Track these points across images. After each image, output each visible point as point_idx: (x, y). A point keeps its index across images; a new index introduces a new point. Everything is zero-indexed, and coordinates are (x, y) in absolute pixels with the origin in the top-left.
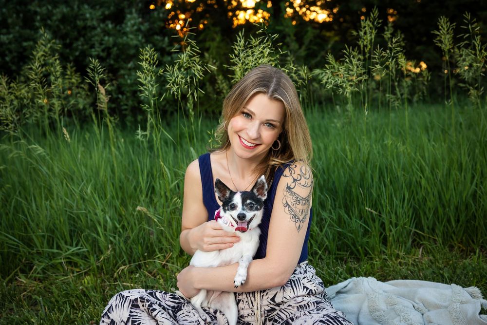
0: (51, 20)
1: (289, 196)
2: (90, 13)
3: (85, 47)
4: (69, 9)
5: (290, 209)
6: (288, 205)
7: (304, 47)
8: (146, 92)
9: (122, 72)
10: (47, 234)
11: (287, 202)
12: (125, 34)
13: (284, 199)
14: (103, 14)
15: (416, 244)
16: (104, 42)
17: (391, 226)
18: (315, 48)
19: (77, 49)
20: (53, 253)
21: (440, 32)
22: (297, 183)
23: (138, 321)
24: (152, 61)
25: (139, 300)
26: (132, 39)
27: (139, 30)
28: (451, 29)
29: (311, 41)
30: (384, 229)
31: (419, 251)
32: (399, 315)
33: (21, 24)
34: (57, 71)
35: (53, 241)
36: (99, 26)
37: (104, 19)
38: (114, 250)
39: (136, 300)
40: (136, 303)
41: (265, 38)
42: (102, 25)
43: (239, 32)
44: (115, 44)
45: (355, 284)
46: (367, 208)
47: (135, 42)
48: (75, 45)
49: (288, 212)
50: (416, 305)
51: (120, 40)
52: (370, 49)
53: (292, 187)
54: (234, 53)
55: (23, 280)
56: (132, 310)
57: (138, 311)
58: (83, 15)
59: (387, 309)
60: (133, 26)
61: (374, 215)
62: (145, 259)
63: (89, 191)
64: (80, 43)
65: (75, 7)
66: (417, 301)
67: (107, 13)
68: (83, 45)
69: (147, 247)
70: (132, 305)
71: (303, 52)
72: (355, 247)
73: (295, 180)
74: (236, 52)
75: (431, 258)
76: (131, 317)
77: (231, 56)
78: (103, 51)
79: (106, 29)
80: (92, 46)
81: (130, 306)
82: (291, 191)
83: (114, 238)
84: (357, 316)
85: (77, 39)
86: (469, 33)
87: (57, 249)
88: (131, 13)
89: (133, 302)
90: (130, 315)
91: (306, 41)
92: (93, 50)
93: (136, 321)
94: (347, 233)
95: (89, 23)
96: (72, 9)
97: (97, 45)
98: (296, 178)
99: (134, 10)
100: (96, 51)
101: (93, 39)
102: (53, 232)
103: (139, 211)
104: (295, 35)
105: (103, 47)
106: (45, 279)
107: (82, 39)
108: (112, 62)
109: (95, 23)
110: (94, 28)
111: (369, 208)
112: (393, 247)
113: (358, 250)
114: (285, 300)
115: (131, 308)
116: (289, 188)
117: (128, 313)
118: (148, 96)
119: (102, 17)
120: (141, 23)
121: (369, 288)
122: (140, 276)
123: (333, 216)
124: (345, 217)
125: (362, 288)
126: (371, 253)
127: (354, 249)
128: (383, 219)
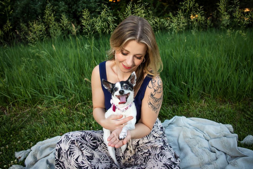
1: (152, 99)
3: (77, 8)
5: (152, 105)
6: (151, 104)
7: (156, 9)
8: (86, 30)
11: (150, 102)
12: (91, 3)
13: (149, 101)
15: (202, 98)
16: (83, 6)
17: (192, 91)
18: (160, 9)
19: (74, 9)
21: (220, 4)
22: (156, 92)
23: (73, 151)
25: (75, 141)
26: (93, 5)
28: (225, 2)
29: (159, 6)
30: (189, 91)
31: (203, 101)
32: (198, 143)
34: (53, 19)
35: (52, 92)
38: (75, 96)
39: (74, 140)
40: (74, 142)
41: (142, 4)
43: (130, 1)
45: (176, 120)
46: (182, 82)
47: (94, 6)
48: (73, 7)
49: (151, 107)
50: (205, 135)
51: (89, 5)
52: (189, 11)
53: (153, 94)
54: (126, 12)
55: (40, 107)
56: (71, 145)
57: (74, 146)
59: (192, 136)
61: (185, 86)
62: (88, 100)
64: (75, 6)
66: (205, 132)
68: (76, 7)
70: (72, 143)
71: (155, 10)
72: (176, 99)
73: (155, 90)
74: (126, 11)
75: (208, 104)
76: (70, 149)
77: (124, 13)
80: (79, 8)
81: (70, 143)
82: (153, 97)
84: (177, 139)
85: (74, 5)
86: (234, 5)
89: (72, 141)
90: (69, 148)
91: (157, 6)
92: (79, 9)
93: (72, 152)
94: (173, 93)
97: (80, 7)
98: (155, 89)
100: (80, 9)
101: (79, 5)
102: (51, 88)
103: (86, 81)
104: (153, 4)
106: (48, 107)
111: (183, 82)
112: (193, 99)
113: (177, 100)
115: (71, 144)
116: (152, 95)
117: (69, 147)
118: (87, 31)
121: (183, 123)
122: (85, 108)
123: (168, 84)
124: (173, 85)
125: (180, 123)
126: (183, 102)
127: (176, 100)
128: (189, 87)
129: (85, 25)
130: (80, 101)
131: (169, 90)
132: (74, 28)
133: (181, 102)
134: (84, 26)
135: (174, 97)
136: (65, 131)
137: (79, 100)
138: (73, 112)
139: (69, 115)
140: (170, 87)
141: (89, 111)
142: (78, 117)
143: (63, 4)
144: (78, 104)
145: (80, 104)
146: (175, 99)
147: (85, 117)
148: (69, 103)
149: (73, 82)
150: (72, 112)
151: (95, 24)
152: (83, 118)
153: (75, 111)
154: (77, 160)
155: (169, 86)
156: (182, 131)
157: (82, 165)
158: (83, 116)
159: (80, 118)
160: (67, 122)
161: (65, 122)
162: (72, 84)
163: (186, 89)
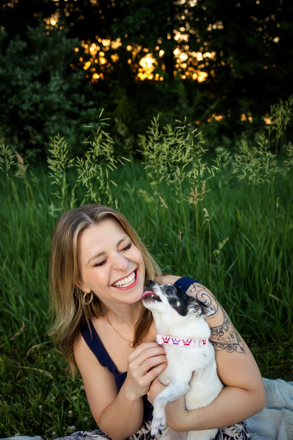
2: (22, 75)
4: (5, 71)
5: (219, 345)
8: (57, 180)
9: (47, 123)
14: (32, 75)
16: (32, 99)
18: (202, 107)
19: (11, 104)
24: (62, 151)
27: (61, 90)
36: (29, 85)
37: (33, 80)
42: (32, 85)
44: (42, 101)
46: (270, 295)
48: (9, 101)
51: (45, 98)
58: (16, 76)
60: (56, 86)
61: (278, 302)
64: (13, 99)
65: (10, 69)
67: (36, 74)
68: (16, 101)
72: (258, 332)
78: (32, 106)
79: (35, 88)
80: (23, 102)
85: (11, 96)
88: (55, 75)
92: (24, 105)
94: (251, 319)
95: (20, 83)
96: (8, 71)
97: (27, 101)
99: (57, 73)
100: (26, 106)
101: (24, 96)
104: (187, 97)
105: (31, 103)
107: (15, 96)
108: (39, 115)
109: (26, 83)
110: (24, 87)
111: (273, 294)
118: (59, 183)
119: (31, 78)
120: (64, 84)
121: (282, 398)
122: (51, 356)
123: (237, 297)
124: (248, 300)
125: (275, 398)
126: (274, 341)
127: (257, 334)
128: (285, 306)
129: (55, 170)
130: (39, 340)
131: (241, 311)
132: (20, 163)
133: (269, 340)
134: (53, 172)
135: (253, 329)
136: (7, 424)
137: (35, 336)
138: (22, 368)
139: (14, 376)
140: (244, 305)
141: (60, 363)
142: (36, 380)
144: (34, 347)
145: (37, 346)
146: (255, 333)
147: (51, 381)
148: (11, 342)
149: (22, 294)
150: (20, 367)
151: (81, 171)
152: (46, 383)
153: (27, 366)
155: (239, 302)
156: (283, 423)
158: (47, 377)
159: (40, 385)
160: (9, 396)
161: (5, 395)
162: (21, 301)
163: (280, 311)
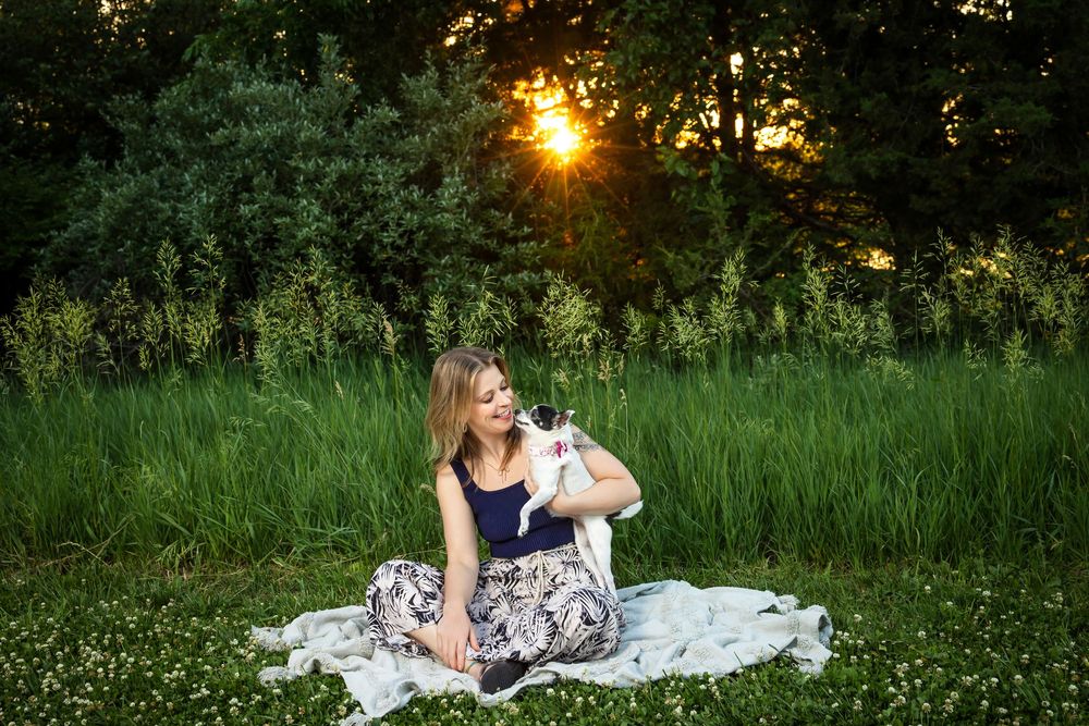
0: (320, 184)
2: (385, 173)
3: (373, 227)
4: (350, 164)
9: (431, 271)
10: (310, 511)
14: (406, 171)
16: (403, 222)
19: (358, 231)
20: (316, 533)
23: (402, 588)
25: (403, 566)
26: (448, 220)
27: (462, 204)
33: (273, 187)
35: (317, 520)
36: (398, 193)
37: (408, 181)
38: (390, 535)
40: (401, 570)
42: (403, 193)
44: (421, 226)
48: (356, 223)
51: (430, 220)
55: (280, 563)
56: (397, 575)
57: (402, 577)
58: (373, 175)
60: (453, 197)
63: (364, 461)
64: (364, 220)
67: (412, 171)
68: (369, 224)
69: (431, 535)
70: (397, 571)
78: (401, 236)
79: (410, 198)
80: (385, 227)
83: (391, 520)
85: (360, 214)
87: (322, 528)
88: (452, 174)
92: (385, 234)
93: (400, 589)
95: (382, 190)
96: (356, 164)
97: (392, 226)
99: (456, 170)
100: (389, 237)
101: (386, 215)
102: (317, 508)
103: (423, 490)
105: (402, 230)
106: (306, 563)
107: (368, 214)
108: (415, 254)
109: (391, 189)
110: (389, 197)
114: (565, 581)
119: (403, 179)
120: (468, 192)
130: (404, 550)
137: (400, 545)
143: (316, 210)
154: (411, 602)
157: (422, 610)
